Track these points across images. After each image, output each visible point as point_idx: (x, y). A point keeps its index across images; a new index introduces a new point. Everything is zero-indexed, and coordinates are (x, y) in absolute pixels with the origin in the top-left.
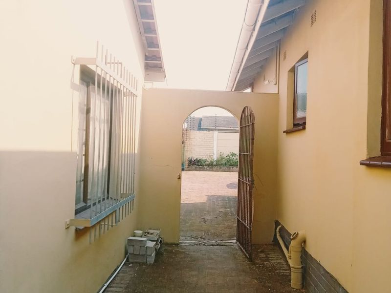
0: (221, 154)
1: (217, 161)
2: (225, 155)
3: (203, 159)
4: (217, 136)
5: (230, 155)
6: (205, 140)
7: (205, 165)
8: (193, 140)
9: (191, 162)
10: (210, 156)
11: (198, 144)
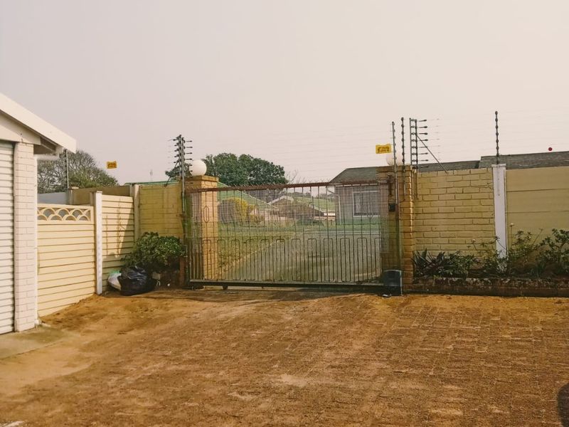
0: (522, 237)
1: (511, 259)
2: (536, 240)
3: (464, 254)
4: (506, 179)
5: (553, 239)
6: (464, 196)
7: (471, 276)
8: (426, 198)
9: (421, 268)
10: (483, 244)
11: (442, 210)
